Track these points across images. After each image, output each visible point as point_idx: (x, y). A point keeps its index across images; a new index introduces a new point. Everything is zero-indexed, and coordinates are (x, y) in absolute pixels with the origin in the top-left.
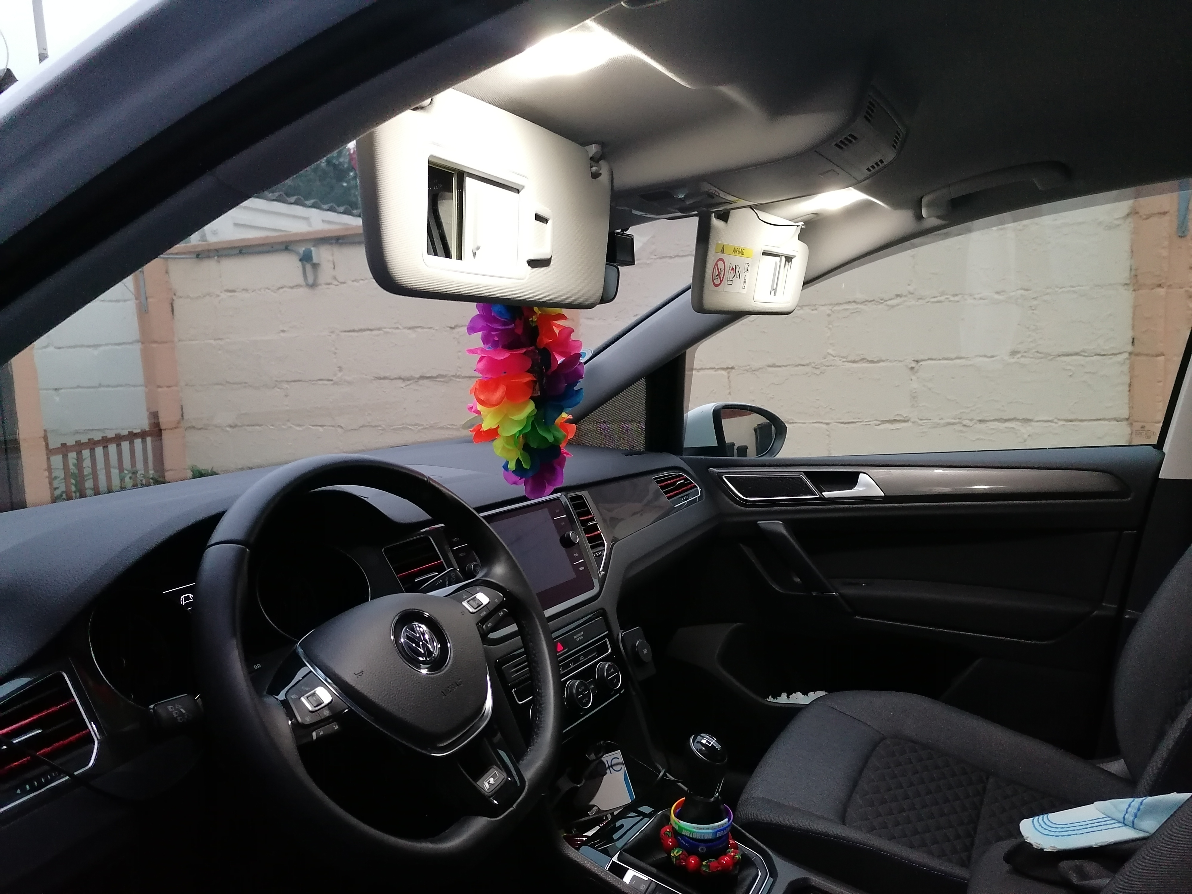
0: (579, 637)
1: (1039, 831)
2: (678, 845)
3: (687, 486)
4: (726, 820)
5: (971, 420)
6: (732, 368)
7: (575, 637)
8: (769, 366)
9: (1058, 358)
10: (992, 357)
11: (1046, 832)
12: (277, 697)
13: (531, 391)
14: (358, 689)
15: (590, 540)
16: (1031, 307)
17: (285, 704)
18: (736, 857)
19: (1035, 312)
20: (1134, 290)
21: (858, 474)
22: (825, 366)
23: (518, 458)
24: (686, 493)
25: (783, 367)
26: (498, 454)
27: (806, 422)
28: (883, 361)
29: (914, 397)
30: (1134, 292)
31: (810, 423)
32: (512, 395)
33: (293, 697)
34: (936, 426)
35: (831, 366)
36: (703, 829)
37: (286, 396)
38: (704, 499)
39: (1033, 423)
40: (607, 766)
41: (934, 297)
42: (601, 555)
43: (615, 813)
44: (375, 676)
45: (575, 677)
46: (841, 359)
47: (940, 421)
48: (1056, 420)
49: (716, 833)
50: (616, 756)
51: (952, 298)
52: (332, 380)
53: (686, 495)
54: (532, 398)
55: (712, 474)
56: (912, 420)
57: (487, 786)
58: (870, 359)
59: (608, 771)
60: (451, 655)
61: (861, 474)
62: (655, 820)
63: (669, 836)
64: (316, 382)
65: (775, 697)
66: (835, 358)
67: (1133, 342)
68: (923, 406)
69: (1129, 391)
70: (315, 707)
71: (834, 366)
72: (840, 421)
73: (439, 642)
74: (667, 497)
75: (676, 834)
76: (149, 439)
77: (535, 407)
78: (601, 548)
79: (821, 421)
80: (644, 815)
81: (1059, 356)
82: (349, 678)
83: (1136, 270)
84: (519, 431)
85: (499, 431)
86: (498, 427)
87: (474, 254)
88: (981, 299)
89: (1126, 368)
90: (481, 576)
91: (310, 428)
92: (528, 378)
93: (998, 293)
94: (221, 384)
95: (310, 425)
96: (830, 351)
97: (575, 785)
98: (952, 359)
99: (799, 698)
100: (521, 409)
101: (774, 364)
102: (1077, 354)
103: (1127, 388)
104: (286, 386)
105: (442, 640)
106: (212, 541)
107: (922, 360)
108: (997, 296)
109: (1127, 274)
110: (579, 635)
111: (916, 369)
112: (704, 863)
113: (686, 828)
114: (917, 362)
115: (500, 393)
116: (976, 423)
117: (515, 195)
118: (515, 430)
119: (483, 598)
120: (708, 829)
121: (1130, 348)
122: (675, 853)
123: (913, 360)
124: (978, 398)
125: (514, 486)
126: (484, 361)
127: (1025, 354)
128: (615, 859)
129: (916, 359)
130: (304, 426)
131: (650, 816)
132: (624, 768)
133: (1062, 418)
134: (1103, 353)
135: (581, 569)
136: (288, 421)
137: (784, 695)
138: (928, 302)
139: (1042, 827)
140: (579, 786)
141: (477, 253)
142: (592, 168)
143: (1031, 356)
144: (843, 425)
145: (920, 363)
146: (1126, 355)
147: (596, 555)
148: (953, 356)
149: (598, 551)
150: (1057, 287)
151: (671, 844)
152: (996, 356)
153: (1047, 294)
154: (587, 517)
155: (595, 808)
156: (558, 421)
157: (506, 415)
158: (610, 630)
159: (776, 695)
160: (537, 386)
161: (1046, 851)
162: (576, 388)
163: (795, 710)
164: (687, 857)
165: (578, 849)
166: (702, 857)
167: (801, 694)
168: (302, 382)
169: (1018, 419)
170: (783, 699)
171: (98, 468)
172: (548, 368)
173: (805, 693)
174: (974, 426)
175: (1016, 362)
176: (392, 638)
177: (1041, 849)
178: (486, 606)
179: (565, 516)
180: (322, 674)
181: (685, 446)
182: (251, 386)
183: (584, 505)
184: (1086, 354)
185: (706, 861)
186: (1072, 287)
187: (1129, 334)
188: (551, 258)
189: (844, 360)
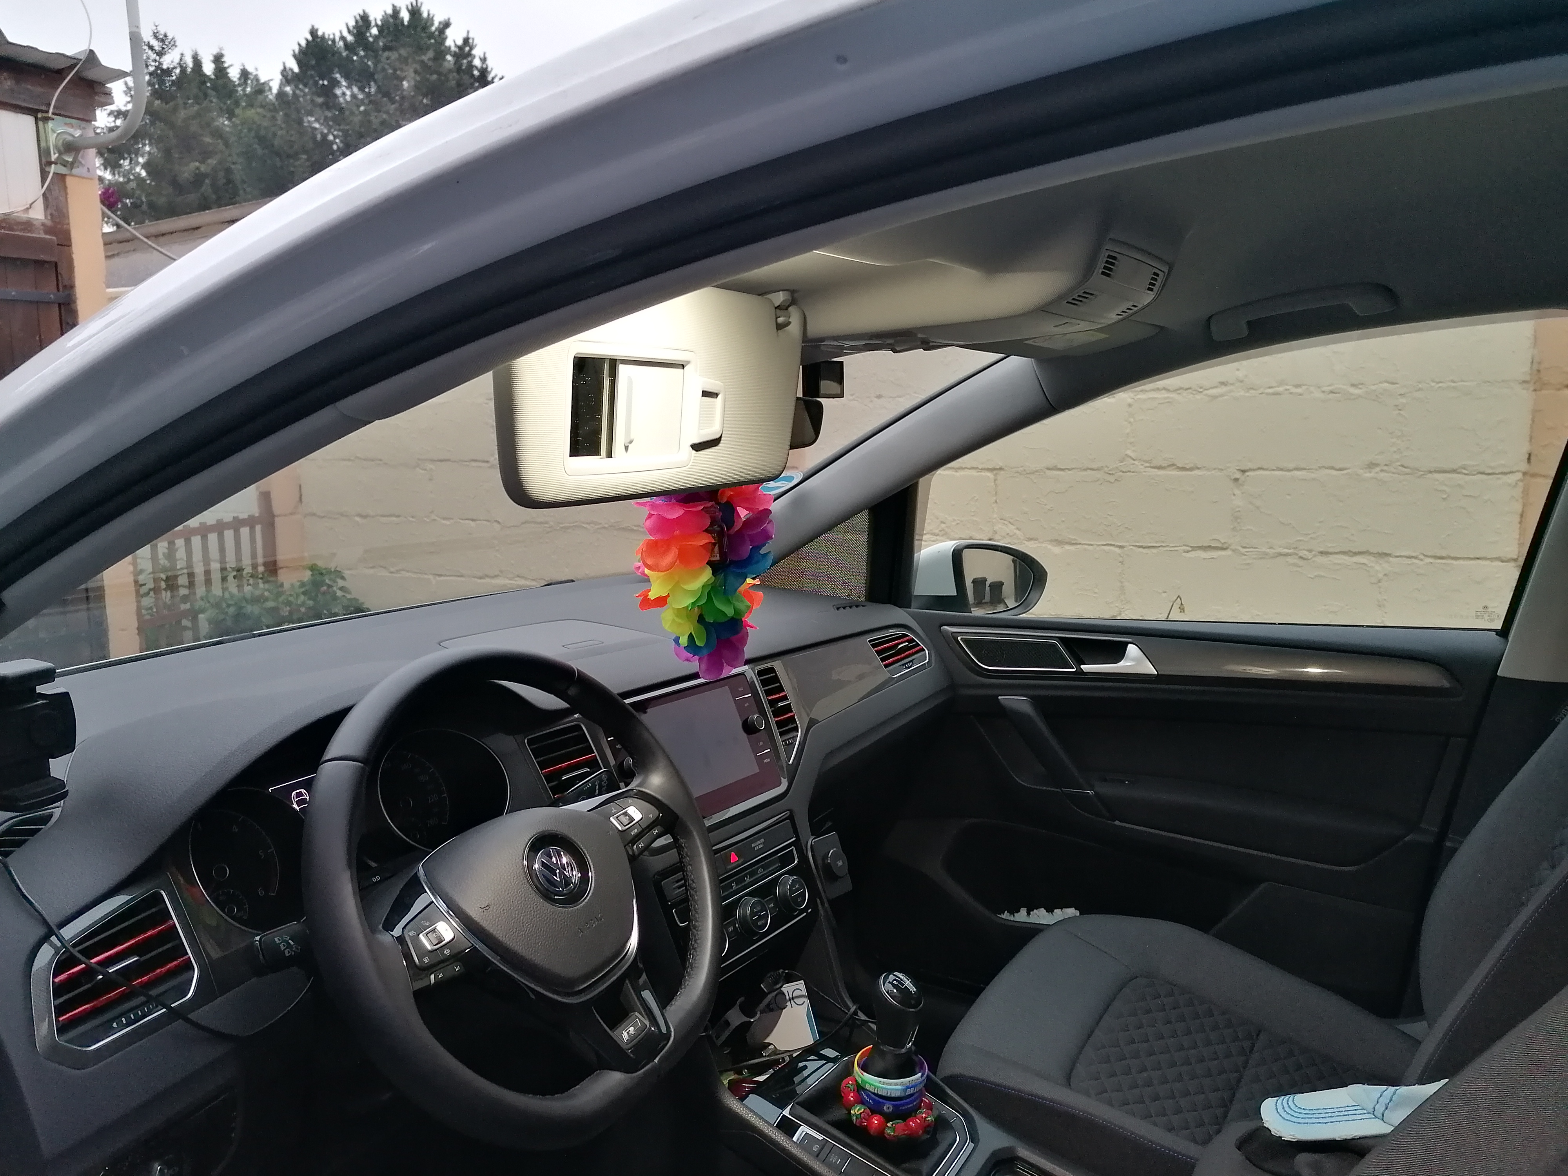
0: (758, 844)
1: (1281, 1116)
2: (862, 1102)
3: (913, 648)
4: (920, 1074)
5: (1310, 551)
6: (1001, 469)
7: (753, 845)
8: (1048, 469)
9: (1430, 475)
10: (1341, 470)
11: (1289, 1117)
12: (391, 933)
13: (709, 554)
14: (484, 926)
15: (780, 724)
16: (1396, 406)
17: (401, 940)
18: (928, 1119)
19: (1402, 412)
20: (1535, 390)
21: (1127, 643)
22: (1121, 471)
23: (691, 633)
24: (909, 659)
25: (1067, 471)
26: (666, 628)
27: (1093, 543)
28: (1198, 468)
29: (1236, 518)
30: (1534, 393)
31: (1099, 545)
32: (684, 558)
33: (411, 934)
34: (1264, 556)
35: (1129, 471)
36: (891, 1085)
37: (430, 480)
38: (933, 665)
39: (1391, 559)
40: (787, 997)
41: (1270, 388)
42: (792, 743)
43: (794, 1055)
44: (504, 910)
45: (750, 894)
46: (1143, 463)
47: (1268, 550)
48: (1421, 557)
49: (905, 1090)
50: (796, 988)
51: (1294, 390)
52: (487, 462)
53: (909, 662)
54: (710, 563)
55: (944, 635)
56: (1233, 547)
57: (625, 1036)
58: (1180, 466)
59: (788, 1004)
60: (592, 885)
61: (1130, 645)
62: (840, 1067)
63: (851, 1090)
64: (467, 463)
65: (1012, 913)
66: (1136, 462)
67: (1529, 459)
68: (1248, 530)
69: (1520, 523)
70: (435, 945)
71: (1133, 472)
72: (1138, 544)
73: (580, 871)
74: (884, 665)
75: (860, 1088)
76: (258, 528)
77: (713, 574)
78: (795, 734)
79: (1113, 543)
80: (828, 1060)
81: (1431, 472)
82: (474, 913)
83: (1540, 363)
84: (692, 603)
85: (669, 600)
86: (668, 596)
87: (626, 448)
88: (1332, 392)
89: (1518, 492)
90: (635, 785)
91: (460, 522)
92: (705, 539)
93: (1353, 385)
94: (349, 460)
95: (460, 519)
96: (1129, 452)
97: (748, 1019)
98: (1289, 470)
99: (1041, 916)
100: (695, 576)
101: (1056, 466)
102: (1454, 471)
103: (1517, 518)
104: (431, 466)
105: (583, 867)
106: (327, 756)
107: (1250, 470)
108: (1353, 390)
109: (1527, 368)
110: (759, 842)
111: (1240, 481)
112: (889, 1125)
113: (869, 1081)
114: (1244, 471)
115: (670, 557)
116: (1315, 556)
117: (680, 371)
118: (688, 601)
119: (635, 813)
120: (896, 1084)
121: (1524, 466)
122: (856, 1111)
123: (1238, 470)
124: (1320, 522)
125: (686, 662)
126: (653, 518)
127: (1385, 468)
128: (786, 1112)
129: (1242, 469)
130: (452, 519)
131: (834, 1060)
132: (807, 1001)
133: (1430, 554)
134: (1490, 471)
135: (765, 761)
136: (432, 512)
137: (1023, 911)
138: (1262, 393)
139: (1285, 1111)
140: (752, 1020)
141: (630, 446)
142: (778, 319)
143: (1394, 471)
144: (1141, 550)
145: (1247, 474)
146: (1519, 476)
147: (786, 743)
148: (1291, 466)
149: (790, 738)
150: (1433, 381)
151: (852, 1099)
152: (1348, 469)
153: (1420, 389)
154: (777, 696)
155: (771, 1047)
156: (742, 588)
157: (677, 585)
158: (797, 837)
159: (1014, 910)
160: (716, 549)
161: (1284, 1140)
162: (762, 551)
163: (1033, 932)
164: (869, 1116)
165: (742, 1099)
166: (888, 1117)
167: (1045, 911)
168: (450, 463)
169: (1372, 553)
170: (1021, 916)
171: (194, 559)
172: (730, 525)
173: (1050, 910)
174: (1314, 559)
175: (1372, 478)
176: (525, 862)
177: (1279, 1137)
178: (637, 822)
179: (750, 695)
180: (445, 906)
181: (915, 594)
182: (386, 464)
183: (776, 679)
184: (1466, 472)
185: (891, 1123)
186: (1453, 381)
187: (1525, 448)
188: (721, 437)
189: (1148, 465)
